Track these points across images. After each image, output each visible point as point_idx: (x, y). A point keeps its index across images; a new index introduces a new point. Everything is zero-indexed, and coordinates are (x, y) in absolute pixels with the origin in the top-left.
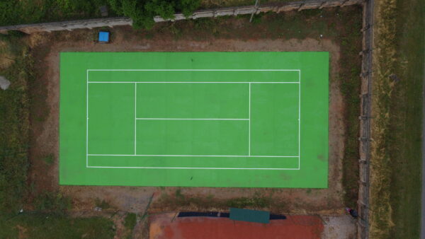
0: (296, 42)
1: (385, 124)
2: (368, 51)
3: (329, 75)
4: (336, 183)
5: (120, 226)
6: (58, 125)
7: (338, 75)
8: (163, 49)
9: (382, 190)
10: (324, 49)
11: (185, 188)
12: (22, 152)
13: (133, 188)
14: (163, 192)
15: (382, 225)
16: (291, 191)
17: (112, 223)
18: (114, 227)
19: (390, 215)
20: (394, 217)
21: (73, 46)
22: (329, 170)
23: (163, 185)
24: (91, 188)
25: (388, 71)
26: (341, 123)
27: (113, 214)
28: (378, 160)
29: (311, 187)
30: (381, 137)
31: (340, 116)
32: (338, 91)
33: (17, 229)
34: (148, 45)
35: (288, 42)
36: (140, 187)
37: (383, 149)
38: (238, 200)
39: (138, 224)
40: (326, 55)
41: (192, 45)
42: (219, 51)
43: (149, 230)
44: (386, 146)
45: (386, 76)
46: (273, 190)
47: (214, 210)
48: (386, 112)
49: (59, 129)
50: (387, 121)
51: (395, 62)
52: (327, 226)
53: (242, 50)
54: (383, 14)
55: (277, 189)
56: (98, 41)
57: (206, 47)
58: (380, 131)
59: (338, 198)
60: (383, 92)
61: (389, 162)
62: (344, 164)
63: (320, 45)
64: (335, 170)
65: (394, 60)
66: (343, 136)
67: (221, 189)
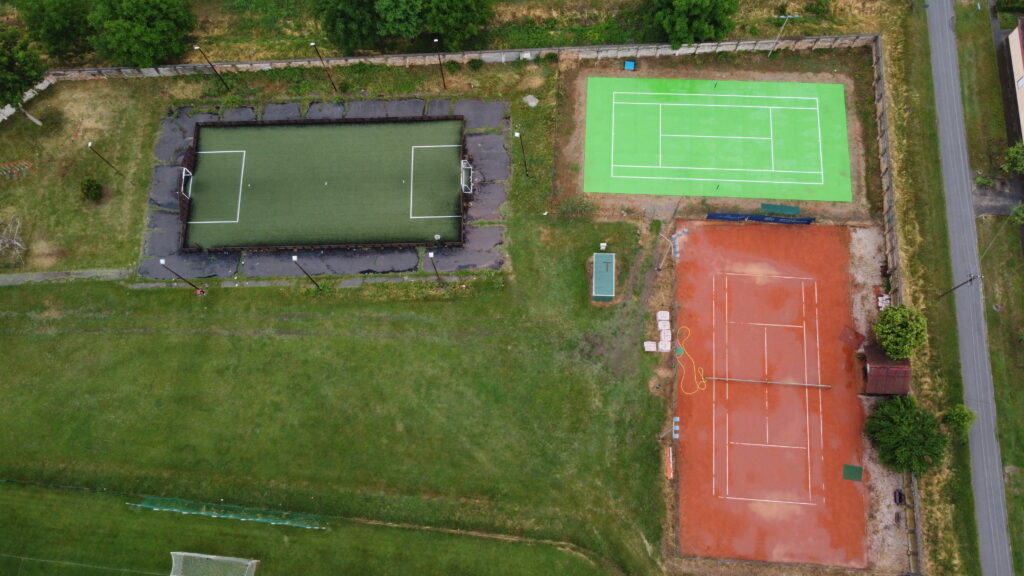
0: (811, 75)
1: (903, 150)
2: (879, 78)
3: (846, 104)
4: (861, 197)
5: (645, 231)
6: (584, 139)
7: (854, 103)
9: (907, 210)
10: (838, 82)
11: (711, 198)
13: (658, 197)
14: (688, 200)
15: (910, 242)
16: (817, 203)
17: (637, 228)
18: (638, 232)
19: (917, 232)
20: (922, 232)
21: (601, 72)
22: (853, 185)
23: (688, 194)
24: (615, 196)
25: (902, 104)
26: (860, 144)
27: (638, 220)
28: (901, 181)
29: (837, 200)
30: (901, 161)
31: (859, 139)
32: (855, 117)
33: (540, 232)
35: (804, 75)
36: (665, 196)
39: (663, 229)
40: (841, 87)
42: (740, 80)
44: (906, 169)
45: (900, 108)
46: (799, 202)
48: (903, 139)
49: (584, 142)
50: (905, 147)
51: (907, 96)
52: (854, 235)
53: (762, 80)
54: (891, 57)
55: (802, 201)
56: (624, 69)
57: (727, 76)
58: (899, 155)
59: (863, 211)
60: (899, 122)
61: (911, 185)
62: (866, 179)
63: (835, 79)
64: (859, 186)
65: (905, 94)
66: (863, 155)
67: (747, 199)
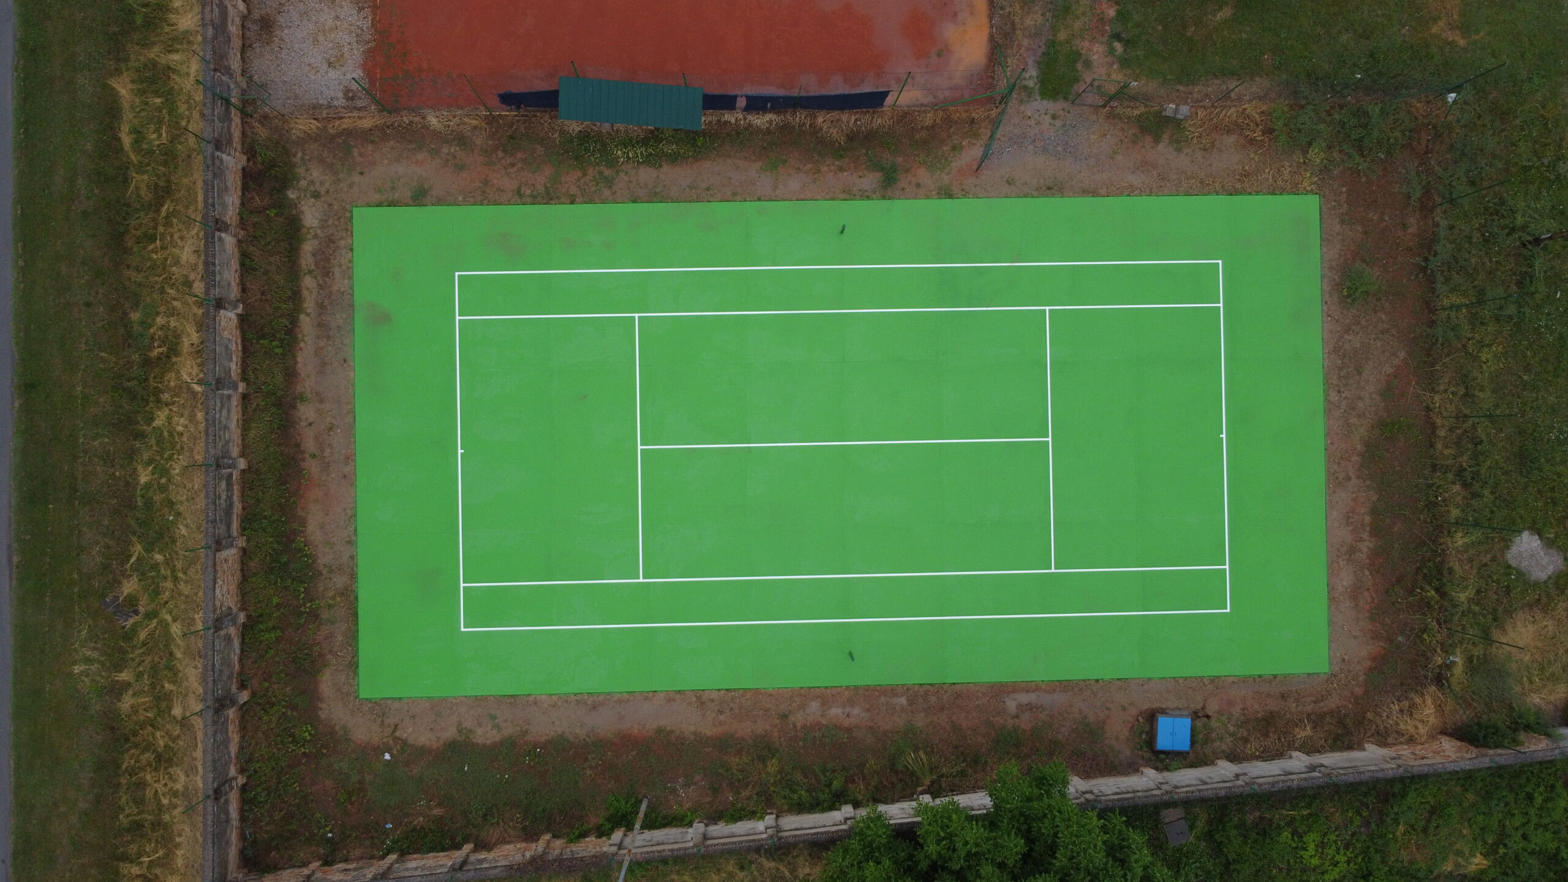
0: (479, 731)
1: (153, 441)
2: (221, 704)
3: (355, 615)
4: (322, 227)
5: (1096, 52)
6: (1330, 408)
7: (325, 615)
8: (958, 696)
9: (155, 204)
10: (379, 708)
11: (865, 196)
12: (1458, 308)
13: (1052, 188)
14: (946, 179)
15: (155, 77)
16: (485, 195)
17: (1125, 62)
18: (1118, 47)
19: (128, 115)
20: (111, 110)
21: (1283, 696)
22: (348, 274)
23: (947, 202)
24: (1205, 186)
25: (143, 635)
26: (309, 444)
27: (1122, 94)
28: (173, 312)
30: (166, 397)
31: (312, 467)
32: (324, 559)
33: (1465, 29)
34: (1011, 705)
35: (508, 730)
36: (1025, 196)
37: (156, 352)
38: (674, 159)
39: (1030, 61)
40: (369, 687)
41: (856, 711)
42: (757, 692)
43: (991, 37)
44: (147, 362)
45: (151, 615)
46: (549, 197)
47: (761, 120)
48: (148, 486)
49: (1327, 394)
50: (146, 456)
51: (119, 667)
52: (352, 72)
53: (672, 697)
54: (167, 841)
55: (535, 200)
56: (1195, 715)
57: (803, 707)
58: (169, 419)
59: (316, 173)
60: (159, 557)
61: (136, 305)
62: (296, 297)
63: (391, 721)
64: (327, 273)
65: (125, 676)
66: (302, 398)
67: (734, 196)
